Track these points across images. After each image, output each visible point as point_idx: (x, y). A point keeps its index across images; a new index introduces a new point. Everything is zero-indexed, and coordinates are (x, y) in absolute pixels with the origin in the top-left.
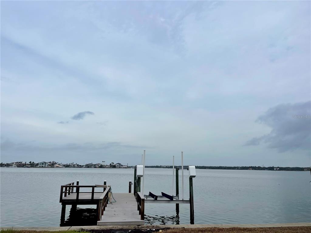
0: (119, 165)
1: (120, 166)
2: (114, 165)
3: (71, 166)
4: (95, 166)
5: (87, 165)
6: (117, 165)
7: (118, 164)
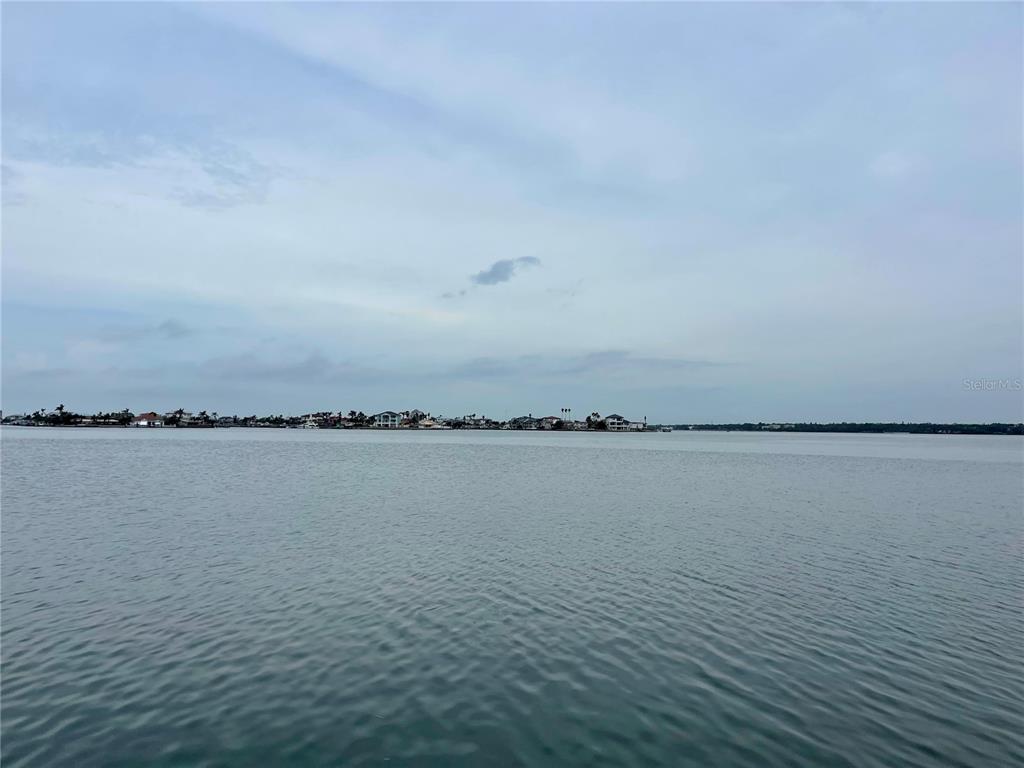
0: (615, 421)
1: (619, 424)
2: (599, 420)
3: (468, 424)
4: (539, 425)
5: (515, 421)
6: (611, 420)
7: (613, 417)
